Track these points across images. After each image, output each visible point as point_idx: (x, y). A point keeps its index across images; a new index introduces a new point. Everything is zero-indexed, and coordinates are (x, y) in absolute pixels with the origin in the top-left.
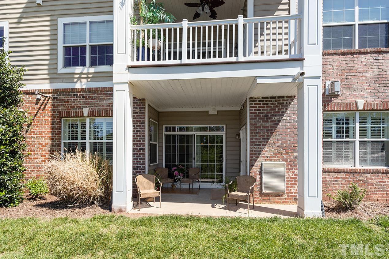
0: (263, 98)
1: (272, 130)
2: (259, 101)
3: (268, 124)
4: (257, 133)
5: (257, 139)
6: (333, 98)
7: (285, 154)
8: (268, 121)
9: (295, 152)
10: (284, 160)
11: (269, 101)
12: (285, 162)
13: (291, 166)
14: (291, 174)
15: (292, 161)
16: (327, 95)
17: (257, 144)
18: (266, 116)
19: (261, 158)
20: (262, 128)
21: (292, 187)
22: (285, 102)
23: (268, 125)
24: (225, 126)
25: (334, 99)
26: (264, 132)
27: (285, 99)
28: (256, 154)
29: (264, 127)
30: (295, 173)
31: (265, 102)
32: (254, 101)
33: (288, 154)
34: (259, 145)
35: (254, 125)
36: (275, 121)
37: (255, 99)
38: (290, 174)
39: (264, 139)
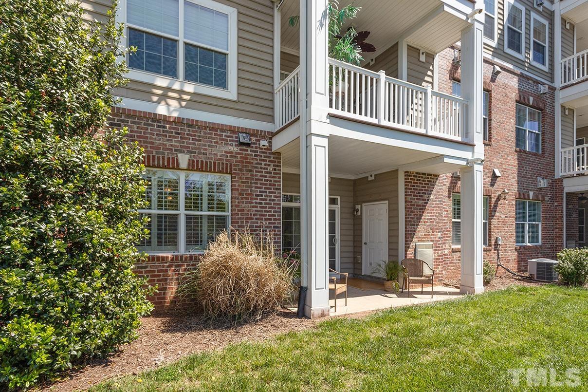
0: (417, 173)
1: (422, 209)
2: (414, 176)
3: (421, 202)
4: (412, 212)
5: (412, 218)
7: (432, 235)
8: (420, 199)
9: (439, 232)
10: (432, 241)
11: (422, 177)
12: (432, 243)
13: (436, 247)
14: (436, 255)
15: (437, 241)
16: (455, 177)
17: (412, 223)
18: (419, 193)
19: (415, 240)
20: (415, 207)
21: (437, 268)
22: (432, 180)
23: (420, 204)
24: (339, 197)
25: (459, 181)
26: (417, 212)
27: (433, 177)
28: (411, 234)
29: (417, 206)
30: (439, 253)
31: (418, 178)
32: (409, 176)
33: (434, 235)
34: (414, 225)
35: (409, 202)
36: (425, 200)
37: (411, 173)
39: (417, 218)
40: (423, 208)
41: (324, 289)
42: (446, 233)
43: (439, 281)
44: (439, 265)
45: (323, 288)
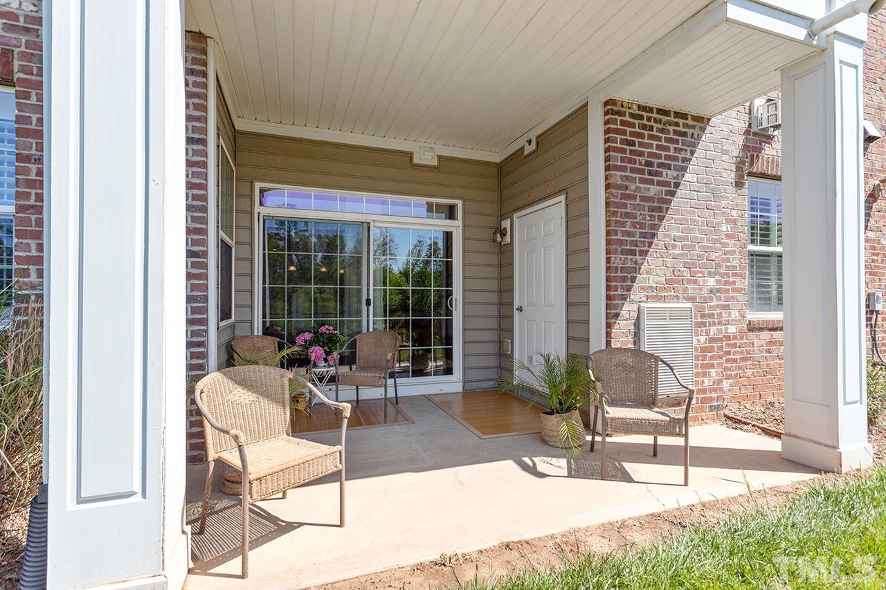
0: (640, 108)
1: (660, 210)
2: (633, 116)
3: (654, 190)
4: (628, 215)
5: (628, 234)
6: (764, 142)
7: (689, 282)
8: (651, 182)
9: (710, 274)
10: (688, 299)
11: (656, 121)
12: (689, 305)
13: (703, 316)
14: (702, 339)
15: (705, 300)
16: (755, 134)
17: (628, 247)
18: (649, 164)
19: (635, 294)
20: (638, 201)
21: (704, 374)
22: (690, 131)
23: (651, 194)
24: (459, 203)
25: (767, 145)
26: (643, 215)
27: (690, 122)
28: (624, 279)
29: (643, 199)
30: (712, 334)
31: (645, 122)
32: (619, 113)
33: (695, 282)
34: (633, 253)
35: (619, 187)
36: (667, 184)
37: (622, 106)
38: (700, 337)
39: (644, 235)
40: (660, 208)
41: (137, 498)
42: (732, 279)
43: (712, 408)
44: (712, 366)
45: (130, 494)
